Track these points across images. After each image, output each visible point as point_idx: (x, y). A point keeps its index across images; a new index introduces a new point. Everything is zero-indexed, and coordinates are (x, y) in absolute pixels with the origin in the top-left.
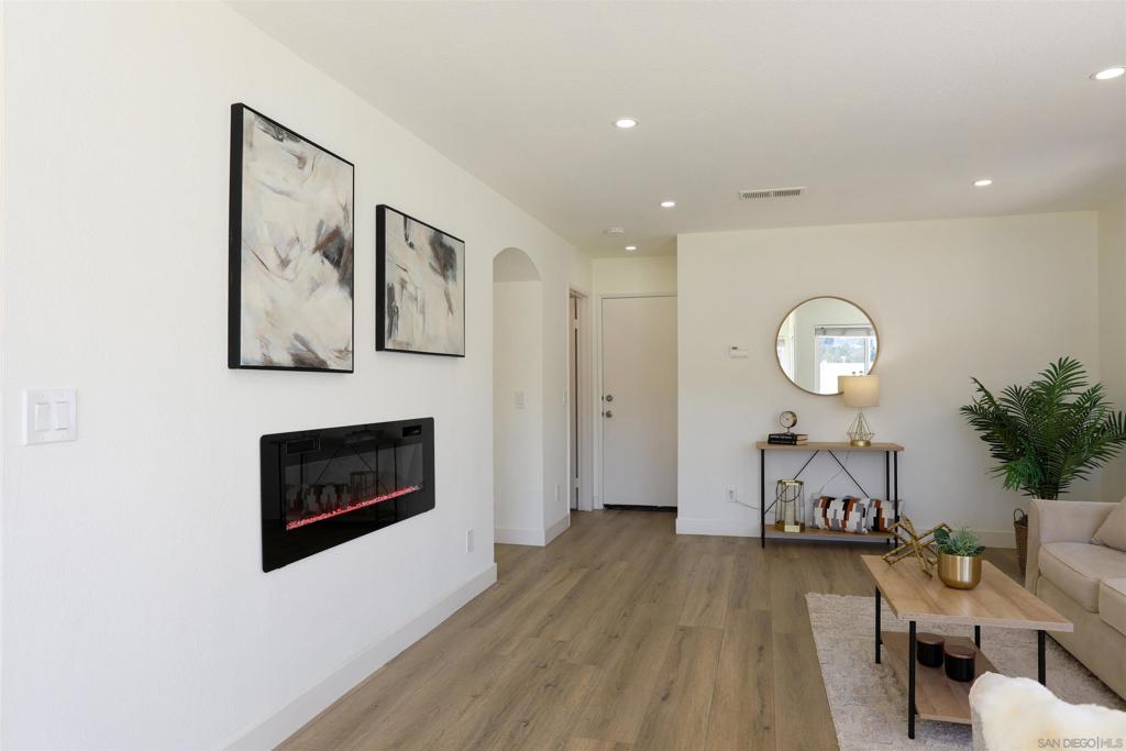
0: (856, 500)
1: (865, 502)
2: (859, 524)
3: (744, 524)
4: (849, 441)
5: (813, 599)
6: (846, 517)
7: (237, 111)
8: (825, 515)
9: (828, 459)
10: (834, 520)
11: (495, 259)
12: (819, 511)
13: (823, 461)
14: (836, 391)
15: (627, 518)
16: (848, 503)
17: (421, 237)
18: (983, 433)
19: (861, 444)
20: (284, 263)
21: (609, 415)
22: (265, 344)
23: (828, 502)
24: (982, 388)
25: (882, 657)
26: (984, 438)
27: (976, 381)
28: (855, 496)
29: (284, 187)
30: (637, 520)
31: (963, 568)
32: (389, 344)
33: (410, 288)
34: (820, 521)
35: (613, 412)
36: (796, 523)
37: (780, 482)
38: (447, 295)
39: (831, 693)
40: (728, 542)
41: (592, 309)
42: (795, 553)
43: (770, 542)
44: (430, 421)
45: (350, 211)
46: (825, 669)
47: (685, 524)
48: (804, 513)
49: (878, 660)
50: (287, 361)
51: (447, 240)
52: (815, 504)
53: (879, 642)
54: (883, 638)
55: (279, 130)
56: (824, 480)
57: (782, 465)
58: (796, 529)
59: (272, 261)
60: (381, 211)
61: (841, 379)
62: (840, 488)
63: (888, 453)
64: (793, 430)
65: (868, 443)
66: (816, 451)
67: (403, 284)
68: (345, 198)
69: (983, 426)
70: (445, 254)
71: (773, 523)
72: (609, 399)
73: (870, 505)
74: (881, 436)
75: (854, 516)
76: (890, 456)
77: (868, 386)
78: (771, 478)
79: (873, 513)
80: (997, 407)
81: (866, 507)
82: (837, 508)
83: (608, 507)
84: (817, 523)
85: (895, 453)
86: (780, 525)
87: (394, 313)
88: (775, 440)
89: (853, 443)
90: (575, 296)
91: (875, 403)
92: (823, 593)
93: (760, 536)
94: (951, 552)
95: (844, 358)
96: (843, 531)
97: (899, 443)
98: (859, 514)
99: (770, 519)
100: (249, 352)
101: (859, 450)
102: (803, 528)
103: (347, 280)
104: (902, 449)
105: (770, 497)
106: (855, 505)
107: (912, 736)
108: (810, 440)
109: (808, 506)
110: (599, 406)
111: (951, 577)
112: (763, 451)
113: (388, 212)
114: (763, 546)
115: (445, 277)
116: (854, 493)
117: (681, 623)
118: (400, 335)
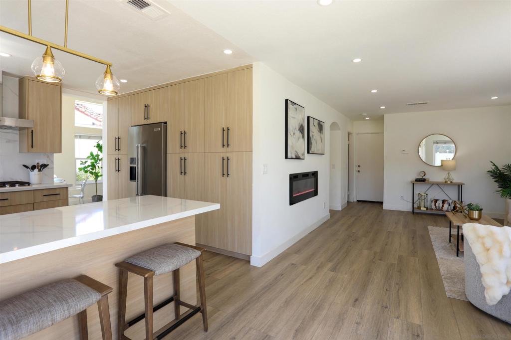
0: (447, 201)
1: (450, 201)
2: (448, 208)
3: (407, 207)
4: (444, 181)
5: (430, 228)
6: (443, 206)
7: (286, 101)
8: (435, 205)
9: (437, 186)
10: (439, 207)
11: (330, 126)
12: (433, 204)
13: (435, 187)
14: (440, 165)
15: (365, 205)
16: (444, 202)
17: (316, 122)
18: (495, 180)
19: (449, 182)
20: (294, 134)
21: (359, 171)
22: (291, 153)
23: (436, 201)
24: (494, 165)
25: (451, 241)
26: (495, 181)
27: (492, 162)
28: (446, 199)
29: (294, 116)
30: (368, 206)
31: (476, 214)
32: (310, 152)
33: (314, 137)
34: (433, 207)
35: (361, 171)
36: (425, 207)
37: (419, 194)
38: (321, 138)
39: (434, 247)
40: (401, 213)
41: (354, 138)
42: (424, 216)
43: (415, 213)
44: (317, 172)
45: (303, 119)
46: (433, 243)
47: (386, 206)
48: (428, 204)
49: (450, 242)
50: (294, 157)
51: (321, 123)
52: (432, 201)
53: (450, 237)
54: (452, 236)
55: (293, 103)
56: (435, 194)
57: (420, 189)
58: (425, 209)
59: (292, 134)
60: (308, 118)
61: (442, 161)
62: (441, 196)
63: (459, 185)
64: (424, 177)
65: (451, 182)
66: (433, 184)
67: (313, 136)
68: (303, 117)
69: (495, 177)
70: (321, 127)
71: (417, 207)
72: (359, 166)
73: (452, 202)
74: (456, 179)
75: (446, 206)
76: (460, 187)
77: (452, 163)
78: (416, 192)
79: (453, 205)
80: (500, 171)
81: (450, 203)
82: (440, 203)
83: (358, 201)
84: (432, 207)
85: (461, 186)
86: (419, 208)
87: (311, 143)
88: (417, 180)
89: (446, 182)
90: (349, 134)
91: (454, 169)
92: (434, 226)
93: (412, 211)
94: (472, 210)
95: (448, 151)
96: (442, 210)
97: (463, 182)
98: (448, 205)
99: (416, 206)
100: (289, 156)
101: (448, 184)
102: (427, 209)
103: (303, 137)
104: (464, 184)
105: (416, 198)
106: (446, 202)
107: (457, 256)
108: (430, 180)
109: (429, 202)
110: (355, 169)
111: (472, 217)
112: (413, 184)
113: (310, 118)
114: (413, 214)
115: (321, 133)
116: (446, 198)
117: (388, 230)
118: (312, 150)
